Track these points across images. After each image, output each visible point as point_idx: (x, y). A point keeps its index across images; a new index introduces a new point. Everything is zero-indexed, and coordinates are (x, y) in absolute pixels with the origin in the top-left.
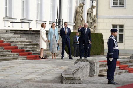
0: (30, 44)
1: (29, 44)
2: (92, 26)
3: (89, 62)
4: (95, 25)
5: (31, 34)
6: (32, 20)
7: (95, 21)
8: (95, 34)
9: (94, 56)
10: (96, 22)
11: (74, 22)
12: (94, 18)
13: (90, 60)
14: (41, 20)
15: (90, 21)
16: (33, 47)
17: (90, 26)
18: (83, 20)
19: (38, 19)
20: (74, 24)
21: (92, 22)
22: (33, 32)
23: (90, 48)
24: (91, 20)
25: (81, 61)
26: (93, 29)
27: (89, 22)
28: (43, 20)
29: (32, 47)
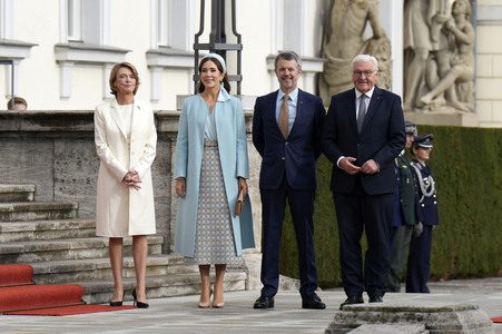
0: (18, 210)
1: (11, 206)
2: (441, 76)
3: (422, 327)
4: (459, 69)
5: (22, 138)
6: (29, 46)
7: (457, 45)
8: (464, 130)
9: (457, 283)
10: (465, 48)
11: (321, 54)
12: (452, 24)
13: (430, 311)
14: (89, 42)
15: (427, 46)
16: (39, 230)
17: (426, 75)
18: (376, 37)
19: (70, 33)
20: (319, 68)
21: (437, 47)
22: (37, 127)
23: (428, 227)
24: (432, 40)
25: (367, 319)
26: (447, 95)
27: (420, 50)
28: (106, 42)
29: (32, 226)
